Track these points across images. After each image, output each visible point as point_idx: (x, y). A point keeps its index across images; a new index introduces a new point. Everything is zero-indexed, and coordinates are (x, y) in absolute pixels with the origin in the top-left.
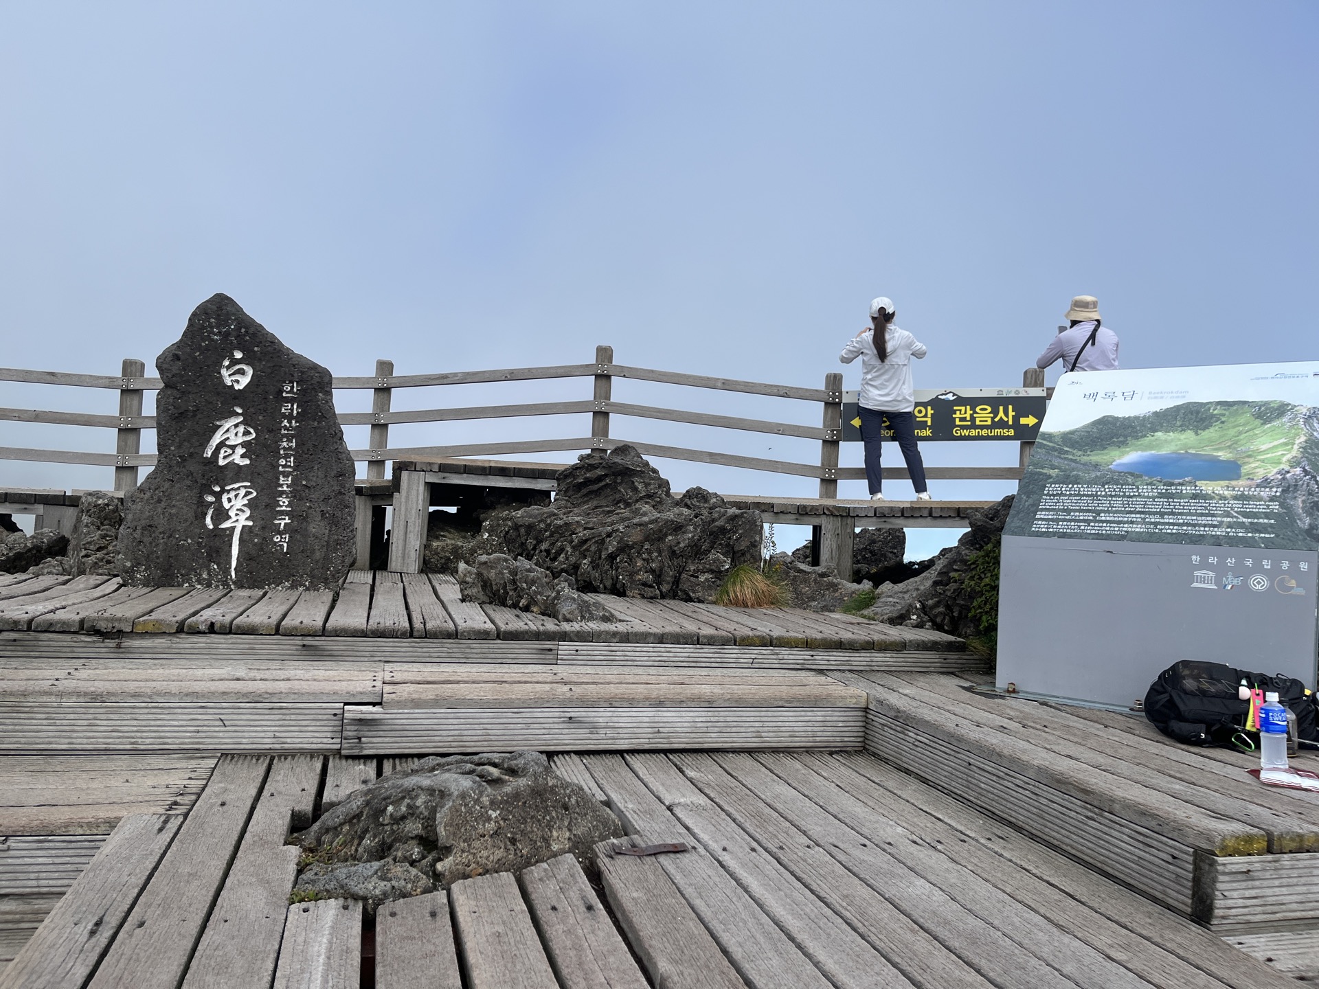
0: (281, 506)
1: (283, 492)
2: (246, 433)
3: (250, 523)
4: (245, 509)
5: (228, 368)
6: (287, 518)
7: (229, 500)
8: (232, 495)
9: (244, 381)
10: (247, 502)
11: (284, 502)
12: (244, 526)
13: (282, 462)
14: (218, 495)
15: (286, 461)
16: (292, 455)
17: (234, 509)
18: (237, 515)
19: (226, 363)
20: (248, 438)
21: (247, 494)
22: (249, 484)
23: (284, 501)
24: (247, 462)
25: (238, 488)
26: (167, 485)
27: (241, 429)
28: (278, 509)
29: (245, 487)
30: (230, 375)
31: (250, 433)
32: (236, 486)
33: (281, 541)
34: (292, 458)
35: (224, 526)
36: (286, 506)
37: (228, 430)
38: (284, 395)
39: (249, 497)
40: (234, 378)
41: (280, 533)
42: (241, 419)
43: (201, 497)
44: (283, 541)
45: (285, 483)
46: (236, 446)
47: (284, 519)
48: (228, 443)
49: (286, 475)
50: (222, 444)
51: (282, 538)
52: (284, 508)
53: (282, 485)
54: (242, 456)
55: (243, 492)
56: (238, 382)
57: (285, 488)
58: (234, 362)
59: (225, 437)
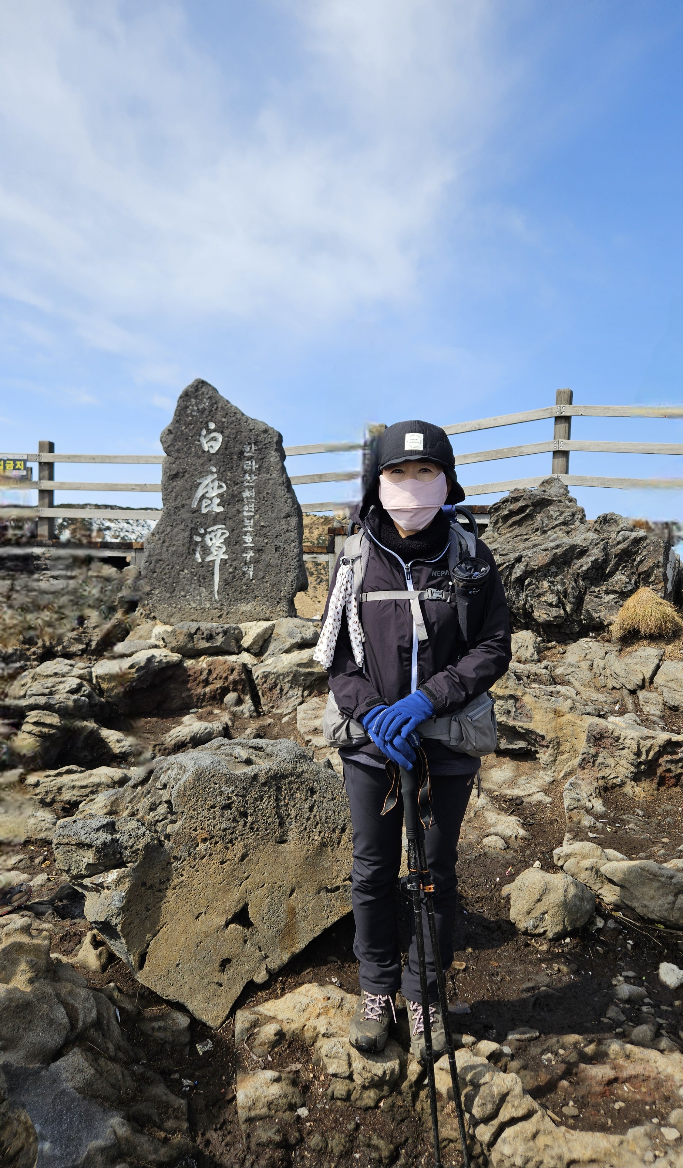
0: (247, 543)
1: (248, 532)
2: (220, 487)
3: (226, 557)
4: (223, 545)
7: (211, 539)
8: (212, 535)
9: (216, 446)
10: (223, 540)
12: (221, 559)
13: (246, 508)
14: (203, 536)
15: (249, 507)
16: (252, 502)
17: (215, 545)
18: (216, 550)
19: (204, 432)
20: (221, 491)
21: (223, 534)
22: (223, 526)
23: (248, 539)
24: (220, 509)
25: (217, 530)
26: (169, 529)
27: (216, 483)
28: (245, 545)
29: (222, 529)
30: (207, 443)
31: (222, 487)
32: (215, 528)
34: (253, 505)
35: (209, 559)
36: (250, 543)
37: (207, 486)
38: (246, 454)
39: (224, 537)
40: (210, 444)
41: (247, 564)
42: (216, 476)
43: (191, 537)
44: (249, 570)
45: (248, 525)
46: (213, 497)
47: (250, 553)
48: (207, 495)
49: (249, 518)
50: (203, 497)
51: (249, 567)
53: (246, 527)
54: (218, 505)
55: (219, 533)
56: (212, 447)
57: (249, 529)
58: (209, 431)
59: (205, 491)
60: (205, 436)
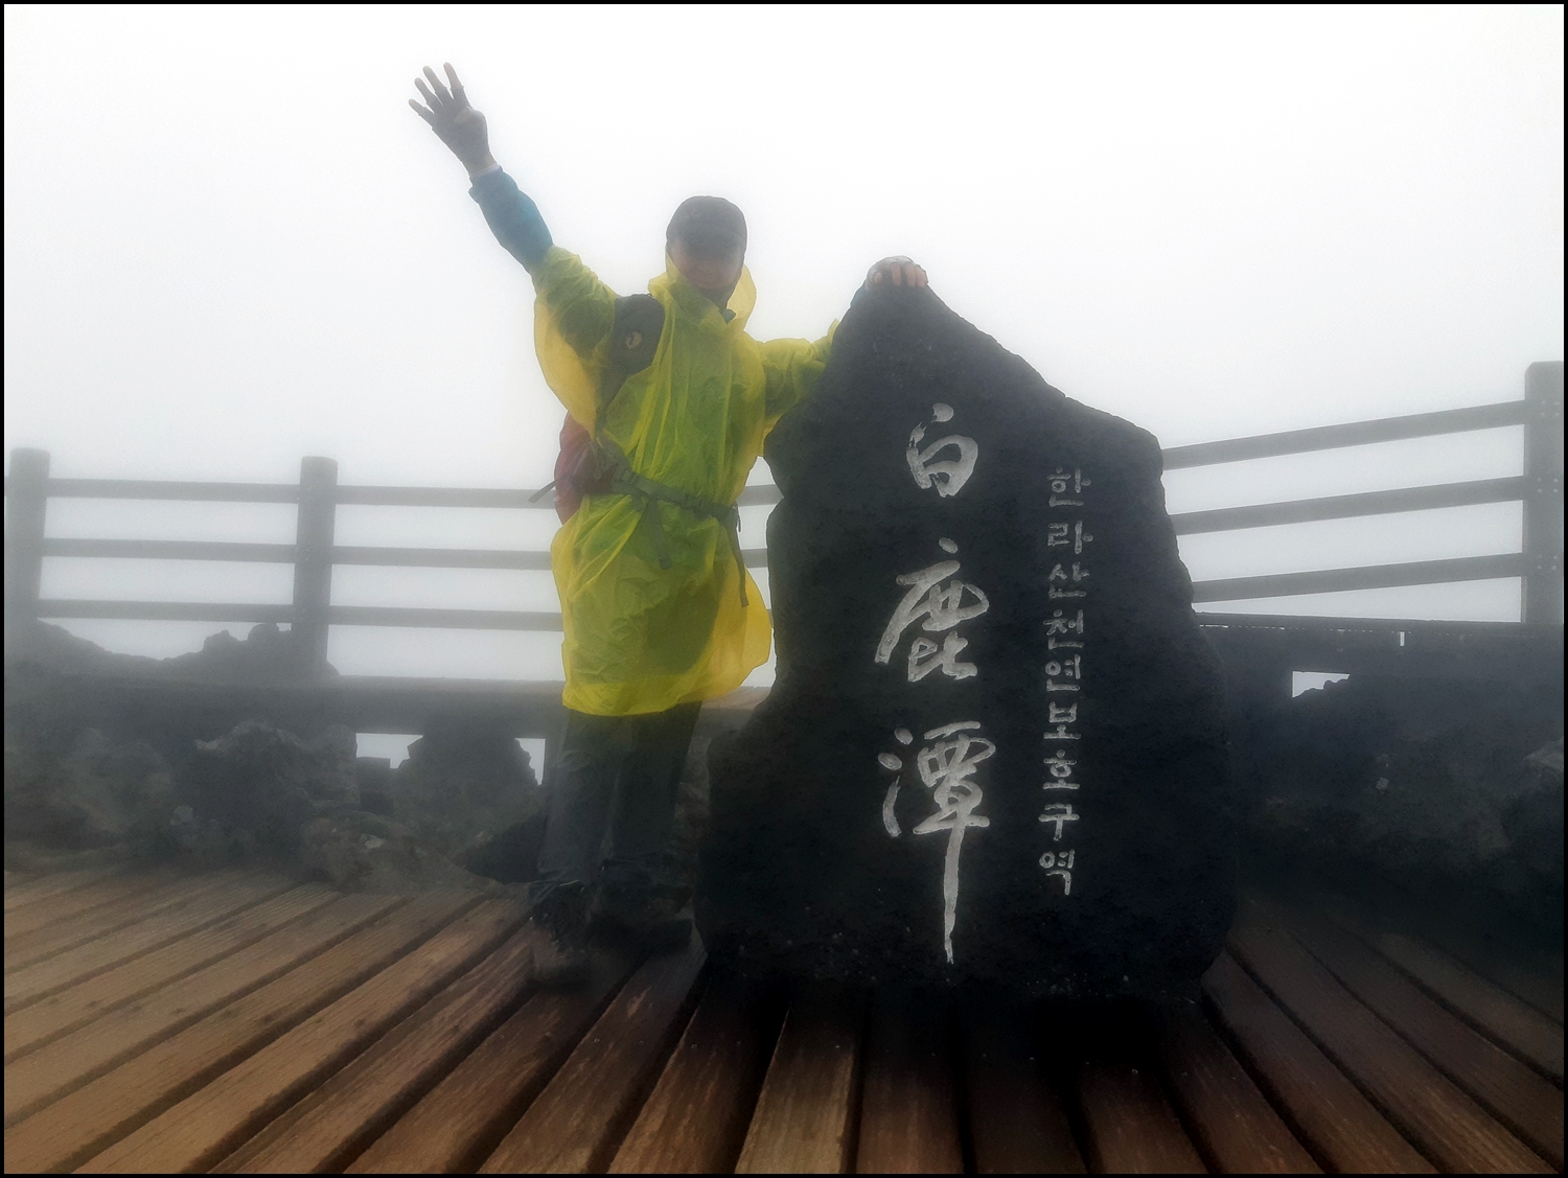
0: (1055, 780)
1: (1060, 744)
2: (968, 601)
3: (984, 823)
4: (969, 786)
5: (922, 447)
6: (1069, 809)
7: (934, 765)
8: (940, 752)
9: (959, 478)
10: (973, 770)
11: (1061, 770)
12: (968, 829)
13: (1052, 669)
14: (908, 755)
15: (1064, 668)
16: (1074, 652)
17: (947, 785)
18: (952, 801)
20: (972, 614)
21: (974, 750)
22: (977, 726)
24: (969, 671)
25: (954, 737)
27: (955, 594)
28: (1047, 786)
29: (970, 733)
30: (926, 465)
31: (975, 601)
32: (949, 730)
33: (1056, 867)
34: (1078, 661)
35: (927, 828)
36: (1067, 780)
37: (926, 597)
38: (1053, 503)
39: (978, 759)
40: (934, 470)
41: (1056, 848)
42: (952, 569)
43: (872, 759)
44: (1061, 868)
45: (1061, 722)
46: (944, 634)
47: (1064, 812)
48: (926, 627)
49: (1064, 701)
50: (913, 632)
51: (1058, 859)
52: (1061, 785)
53: (1053, 728)
54: (962, 658)
55: (963, 746)
56: (945, 478)
57: (1062, 734)
58: (936, 431)
59: (921, 612)
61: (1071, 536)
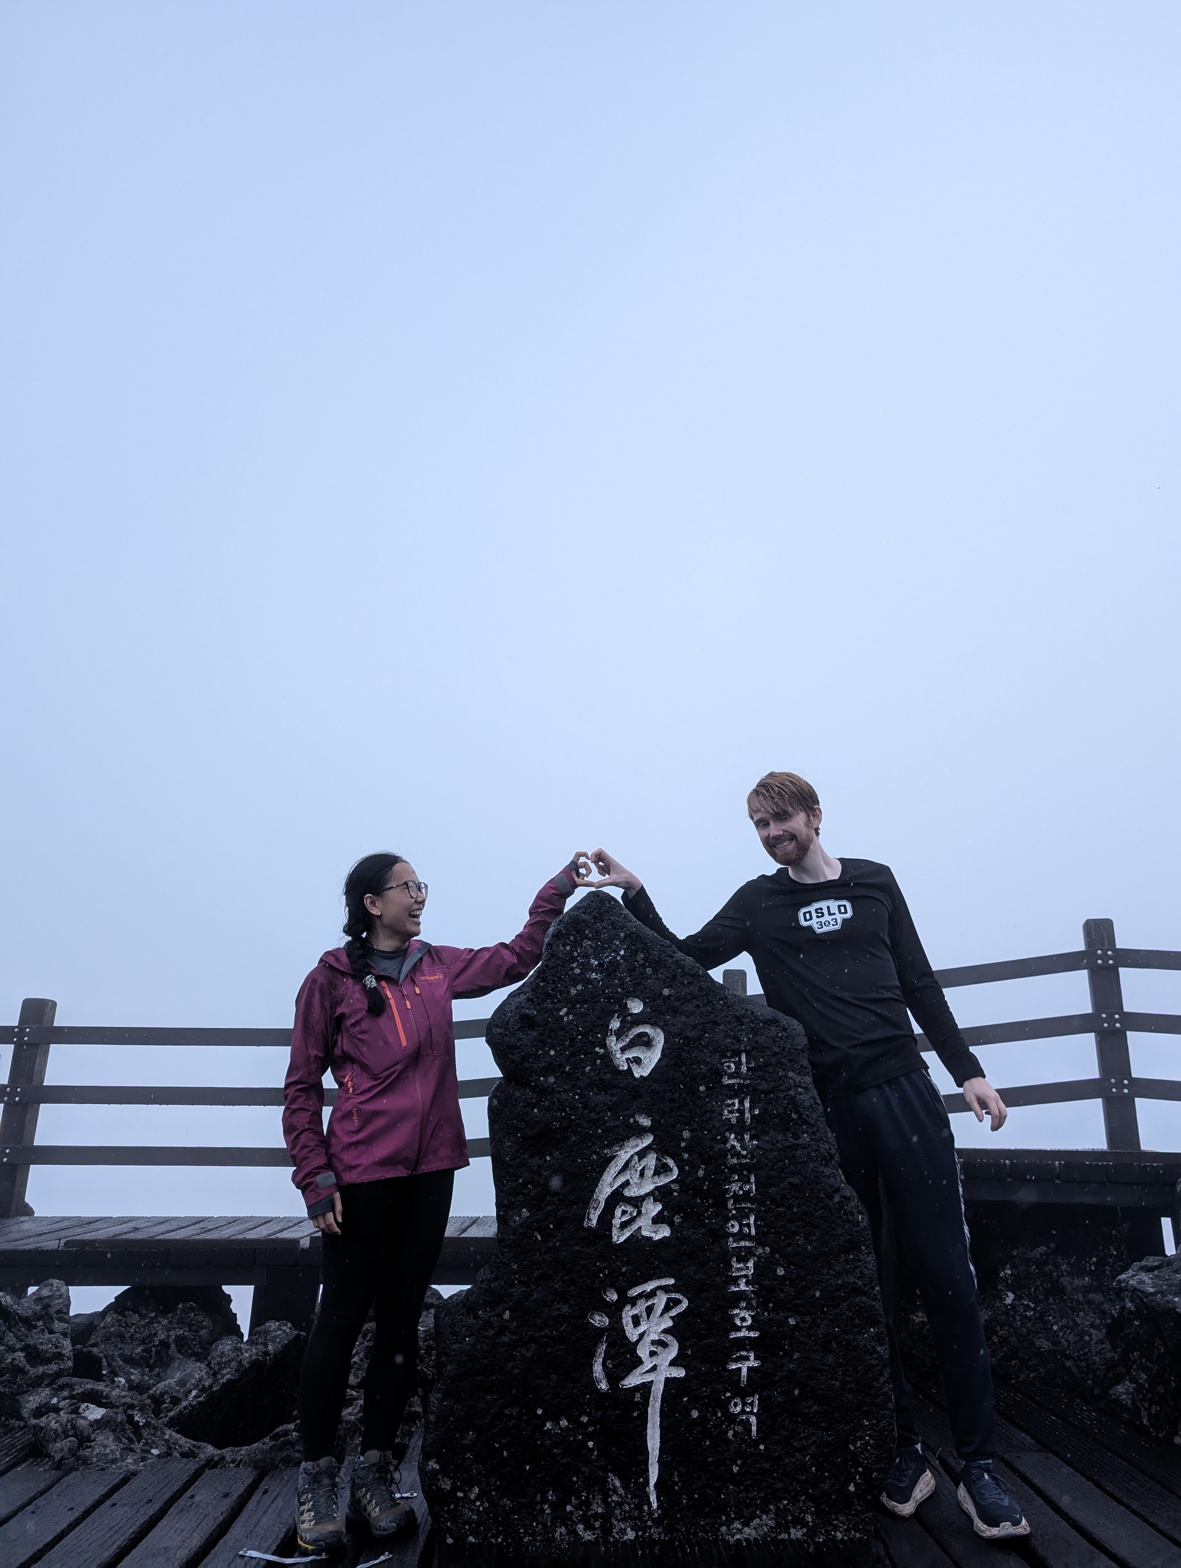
0: (739, 1329)
1: (741, 1295)
2: (661, 1169)
3: (680, 1373)
4: (669, 1339)
6: (752, 1355)
7: (636, 1321)
8: (640, 1308)
9: (651, 1058)
10: (670, 1323)
11: (743, 1319)
12: (667, 1380)
13: (733, 1227)
14: (614, 1311)
15: (741, 1225)
16: (751, 1210)
17: (648, 1339)
18: (653, 1354)
19: (615, 1024)
20: (663, 1180)
21: (671, 1304)
22: (672, 1281)
23: (743, 1316)
24: (665, 1232)
25: (652, 1294)
27: (651, 1161)
28: (733, 1335)
29: (665, 1289)
30: (623, 1050)
31: (666, 1169)
32: (649, 1287)
33: (743, 1411)
34: (752, 1219)
35: (633, 1380)
36: (749, 1328)
37: (625, 1166)
38: (726, 1081)
39: (674, 1312)
40: (630, 1055)
41: (743, 1394)
42: (648, 1140)
43: (583, 1318)
44: (747, 1412)
45: (742, 1274)
46: (642, 1198)
47: (747, 1358)
48: (627, 1193)
49: (743, 1256)
50: (617, 1197)
51: (744, 1404)
52: (743, 1333)
53: (735, 1281)
54: (657, 1220)
55: (660, 1301)
56: (638, 1061)
57: (743, 1287)
58: (630, 1021)
59: (622, 1180)
60: (619, 1034)
61: (741, 1112)
